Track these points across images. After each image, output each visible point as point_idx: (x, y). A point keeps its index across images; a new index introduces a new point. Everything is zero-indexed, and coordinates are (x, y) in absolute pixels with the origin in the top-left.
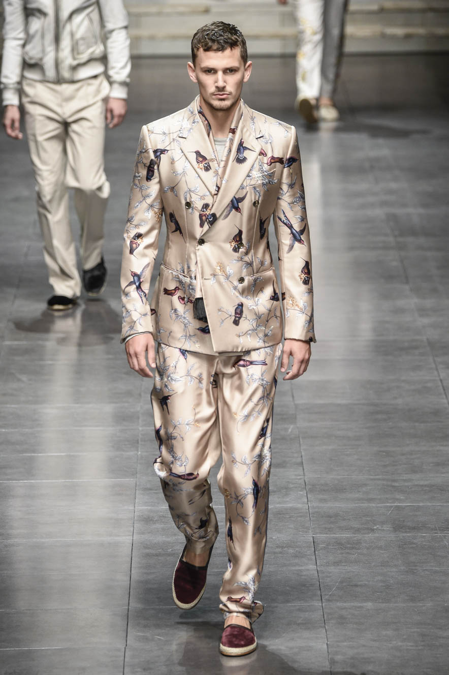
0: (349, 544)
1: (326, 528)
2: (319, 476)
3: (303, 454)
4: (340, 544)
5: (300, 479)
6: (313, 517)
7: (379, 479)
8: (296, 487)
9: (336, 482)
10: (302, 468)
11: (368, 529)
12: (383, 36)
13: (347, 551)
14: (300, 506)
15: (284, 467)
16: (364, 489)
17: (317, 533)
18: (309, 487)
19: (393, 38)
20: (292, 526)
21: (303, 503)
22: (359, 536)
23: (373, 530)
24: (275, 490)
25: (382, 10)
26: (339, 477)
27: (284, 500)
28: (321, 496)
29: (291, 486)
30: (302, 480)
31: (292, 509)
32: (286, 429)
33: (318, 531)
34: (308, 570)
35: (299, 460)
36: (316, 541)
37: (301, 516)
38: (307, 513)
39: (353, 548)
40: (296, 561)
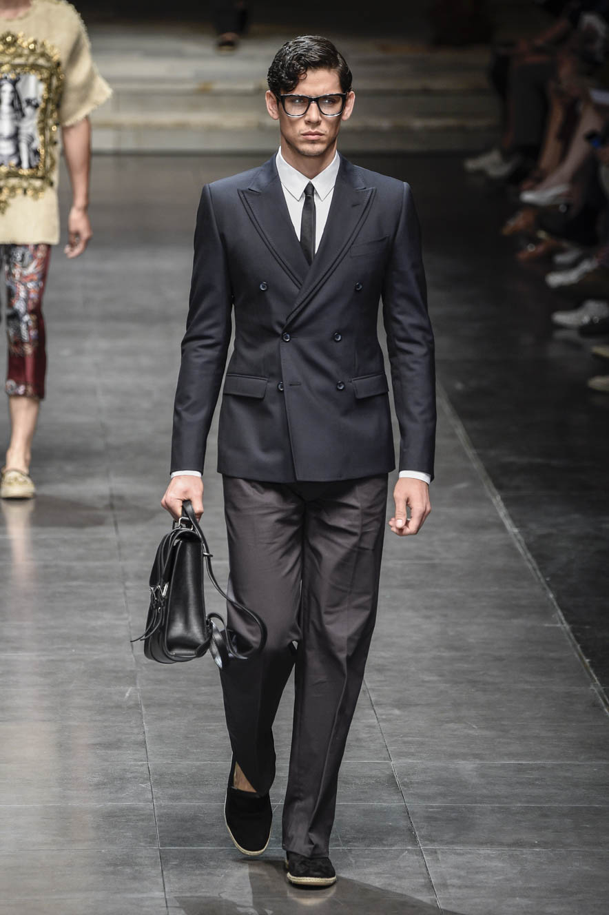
0: (211, 861)
1: (178, 838)
2: (169, 762)
3: (146, 728)
4: (199, 860)
5: (142, 765)
6: (160, 821)
8: (135, 778)
9: (194, 771)
10: (144, 749)
12: (262, 128)
13: (209, 870)
14: (142, 804)
15: (118, 748)
17: (165, 845)
20: (129, 834)
21: (146, 801)
25: (260, 91)
26: (198, 763)
27: (120, 795)
28: (171, 791)
29: (129, 775)
30: (144, 769)
31: (132, 809)
32: (123, 694)
33: (167, 842)
34: (152, 898)
35: (141, 737)
36: (164, 855)
37: (143, 820)
38: (152, 815)
39: (219, 867)
40: (136, 885)
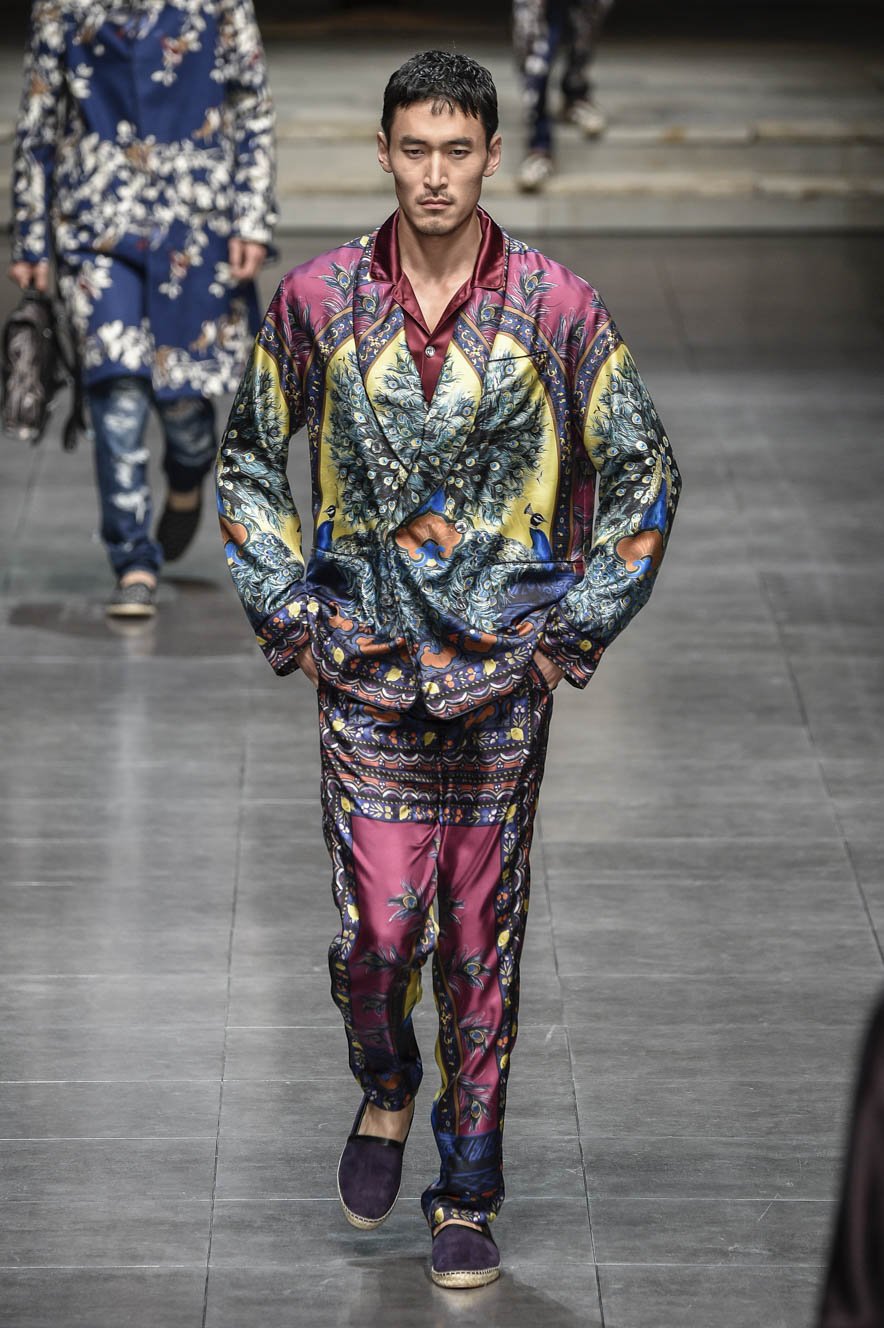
0: (672, 1284)
1: (624, 1248)
2: (611, 1135)
3: (577, 1086)
4: (655, 1283)
5: (570, 1141)
6: (597, 1224)
7: (739, 1145)
8: (560, 1159)
9: (648, 1149)
10: (574, 1117)
11: (714, 1251)
12: (758, 194)
13: (670, 1298)
14: (569, 1198)
15: (535, 1115)
16: (707, 1165)
17: (604, 1259)
18: (590, 1157)
19: (779, 199)
20: (551, 1243)
21: (576, 1193)
22: (695, 1266)
23: (724, 1254)
24: (516, 1163)
25: (756, 140)
26: (653, 1139)
27: (536, 1185)
28: (613, 1180)
29: (551, 1156)
30: (575, 1145)
31: (553, 1205)
32: (542, 1034)
33: (607, 1254)
35: (569, 1099)
36: (601, 1275)
37: (571, 1222)
38: (584, 1215)
39: (682, 1293)
